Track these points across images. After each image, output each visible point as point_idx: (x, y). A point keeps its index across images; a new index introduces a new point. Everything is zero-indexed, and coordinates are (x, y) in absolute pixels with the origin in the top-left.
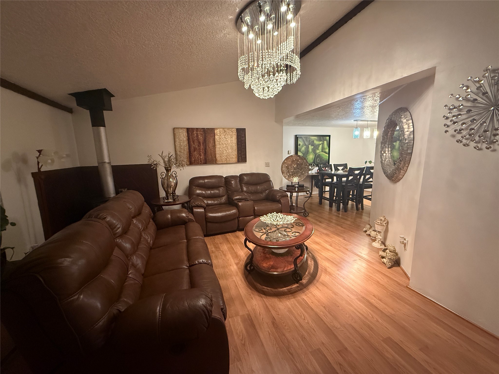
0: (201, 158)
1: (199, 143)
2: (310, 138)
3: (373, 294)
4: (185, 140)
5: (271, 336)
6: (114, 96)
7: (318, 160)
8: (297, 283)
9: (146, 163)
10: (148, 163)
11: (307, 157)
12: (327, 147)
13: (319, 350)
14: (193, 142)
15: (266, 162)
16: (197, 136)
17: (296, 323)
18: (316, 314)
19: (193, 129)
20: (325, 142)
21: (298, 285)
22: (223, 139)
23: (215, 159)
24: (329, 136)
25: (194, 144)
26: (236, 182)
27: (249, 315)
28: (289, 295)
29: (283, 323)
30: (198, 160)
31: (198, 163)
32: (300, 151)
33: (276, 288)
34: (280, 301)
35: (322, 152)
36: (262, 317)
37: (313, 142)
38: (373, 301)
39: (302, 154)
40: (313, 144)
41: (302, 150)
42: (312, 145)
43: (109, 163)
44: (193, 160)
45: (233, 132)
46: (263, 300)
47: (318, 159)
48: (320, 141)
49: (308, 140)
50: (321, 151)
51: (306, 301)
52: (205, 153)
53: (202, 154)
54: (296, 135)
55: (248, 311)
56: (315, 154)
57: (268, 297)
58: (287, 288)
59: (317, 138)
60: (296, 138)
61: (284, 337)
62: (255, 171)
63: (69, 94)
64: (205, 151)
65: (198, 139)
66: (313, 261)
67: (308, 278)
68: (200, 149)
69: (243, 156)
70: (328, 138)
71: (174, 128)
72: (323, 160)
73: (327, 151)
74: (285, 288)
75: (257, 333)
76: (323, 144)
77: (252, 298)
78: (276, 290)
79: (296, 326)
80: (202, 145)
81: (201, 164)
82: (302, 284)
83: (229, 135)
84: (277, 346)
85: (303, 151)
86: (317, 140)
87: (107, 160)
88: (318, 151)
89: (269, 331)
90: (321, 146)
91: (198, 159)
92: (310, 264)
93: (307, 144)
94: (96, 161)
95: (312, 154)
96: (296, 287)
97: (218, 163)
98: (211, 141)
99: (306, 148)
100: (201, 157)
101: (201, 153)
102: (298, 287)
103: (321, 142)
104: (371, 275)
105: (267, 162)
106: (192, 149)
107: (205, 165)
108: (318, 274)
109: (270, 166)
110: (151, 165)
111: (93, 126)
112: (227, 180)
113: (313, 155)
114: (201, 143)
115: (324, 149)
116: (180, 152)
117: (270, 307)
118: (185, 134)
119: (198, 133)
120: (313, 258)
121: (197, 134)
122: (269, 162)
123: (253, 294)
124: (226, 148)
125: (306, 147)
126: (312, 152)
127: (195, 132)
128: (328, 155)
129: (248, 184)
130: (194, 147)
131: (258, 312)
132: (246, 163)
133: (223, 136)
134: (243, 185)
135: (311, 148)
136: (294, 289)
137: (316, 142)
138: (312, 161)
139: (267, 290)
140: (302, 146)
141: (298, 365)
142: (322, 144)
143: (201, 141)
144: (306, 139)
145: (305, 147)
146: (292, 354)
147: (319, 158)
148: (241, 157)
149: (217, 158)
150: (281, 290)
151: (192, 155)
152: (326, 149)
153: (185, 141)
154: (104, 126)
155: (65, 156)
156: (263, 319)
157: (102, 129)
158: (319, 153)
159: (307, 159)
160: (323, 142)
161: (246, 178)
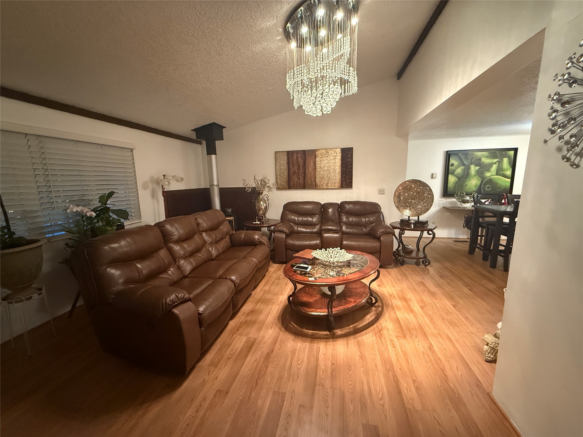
0: (299, 183)
1: (299, 166)
2: (473, 154)
3: (414, 379)
4: (285, 163)
5: (255, 362)
6: (225, 127)
7: (488, 188)
8: (329, 331)
9: (241, 186)
10: (243, 187)
11: (466, 183)
12: (509, 167)
13: (284, 394)
14: (293, 165)
15: (379, 188)
16: (297, 159)
17: (288, 363)
18: (317, 366)
19: (293, 152)
20: (506, 160)
21: (329, 333)
22: (324, 161)
23: (315, 184)
24: (516, 150)
25: (293, 167)
26: (333, 211)
27: (255, 340)
28: (308, 339)
29: (276, 358)
30: (297, 185)
31: (297, 187)
32: (453, 174)
33: (302, 328)
34: (294, 340)
35: (497, 174)
36: (264, 345)
37: (480, 159)
38: (405, 385)
39: (456, 179)
40: (478, 162)
41: (456, 173)
42: (476, 165)
43: (218, 185)
44: (292, 184)
45: (337, 152)
46: (280, 333)
47: (488, 186)
48: (494, 157)
49: (470, 157)
51: (319, 350)
52: (304, 178)
53: (301, 178)
54: (447, 152)
55: (258, 336)
56: (483, 178)
57: (287, 333)
58: (313, 332)
59: (488, 154)
60: (448, 155)
61: (265, 369)
62: (362, 199)
63: (192, 130)
64: (305, 175)
65: (297, 162)
66: (373, 317)
67: (348, 331)
68: (299, 173)
69: (347, 181)
70: (512, 153)
71: (275, 152)
72: (499, 188)
73: (509, 173)
74: (311, 331)
75: (247, 356)
76: (500, 162)
77: (271, 328)
78: (301, 329)
79: (285, 366)
80: (301, 168)
81: (299, 188)
82: (334, 333)
83: (331, 156)
84: (252, 372)
85: (458, 174)
86: (487, 157)
87: (215, 183)
88: (488, 174)
89: (258, 359)
90: (495, 167)
91: (297, 183)
92: (366, 319)
93: (466, 163)
94: (209, 183)
95: (475, 178)
96: (324, 334)
97: (319, 188)
98: (311, 164)
99: (464, 170)
100: (300, 181)
101: (300, 176)
102: (326, 335)
103: (496, 160)
104: (442, 358)
105: (381, 189)
106: (292, 172)
107: (304, 190)
108: (364, 331)
109: (385, 194)
110: (245, 188)
111: (207, 154)
112: (324, 207)
113: (478, 180)
114: (301, 166)
115: (502, 170)
116: (280, 175)
117: (279, 341)
118: (286, 157)
119: (298, 155)
120: (378, 314)
121: (297, 157)
122: (384, 189)
123: (276, 324)
124: (328, 170)
125: (465, 168)
126: (475, 175)
127: (295, 155)
128: (510, 180)
129: (350, 213)
130: (293, 170)
131: (265, 341)
132: (352, 189)
133: (325, 158)
134: (343, 214)
135: (473, 169)
136: (319, 335)
137: (486, 161)
138: (474, 189)
139: (292, 326)
140: (458, 167)
141: (253, 394)
142: (497, 163)
143: (301, 164)
144: (466, 155)
145: (463, 167)
146: (257, 384)
147: (490, 185)
148: (346, 181)
149: (317, 182)
150: (306, 331)
151: (291, 179)
152: (507, 170)
153: (285, 165)
154: (216, 154)
155: (180, 179)
156: (263, 348)
157: (213, 156)
158: (491, 176)
159: (466, 185)
160: (500, 160)
161: (347, 206)
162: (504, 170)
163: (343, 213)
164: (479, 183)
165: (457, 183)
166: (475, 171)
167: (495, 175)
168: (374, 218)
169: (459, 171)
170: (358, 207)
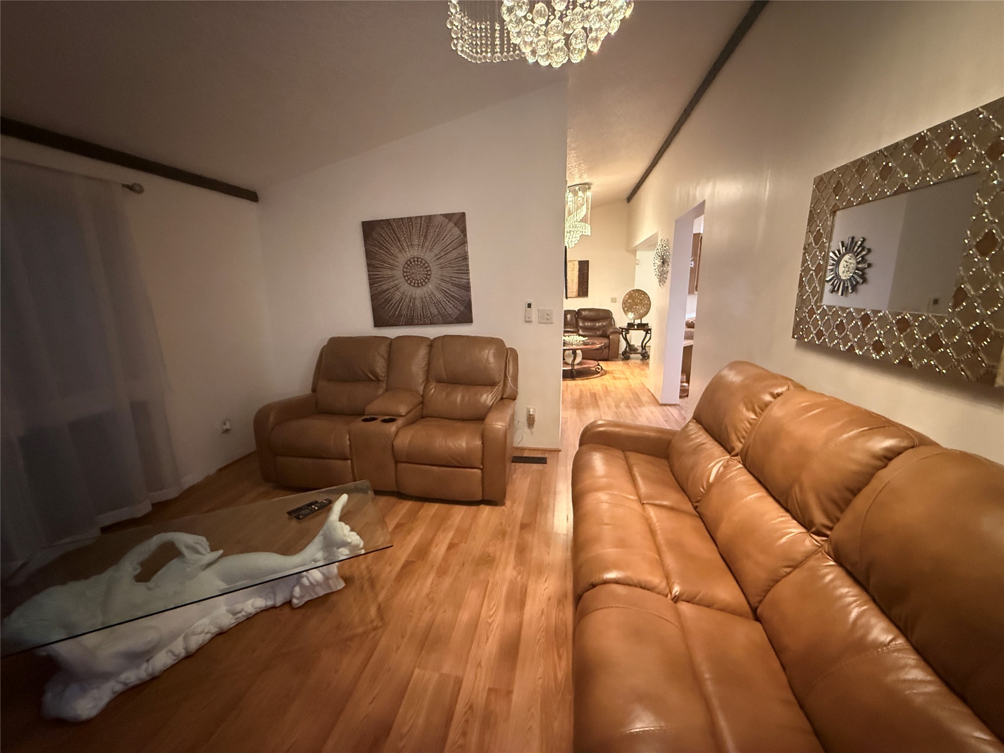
15: (612, 297)
45: (576, 264)
62: (597, 307)
69: (584, 290)
122: (615, 298)
129: (586, 319)
132: (588, 298)
161: (584, 313)
163: (580, 318)
168: (606, 322)
170: (592, 314)
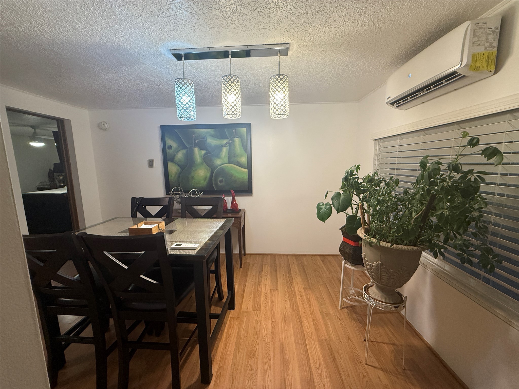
2: (194, 132)
7: (221, 181)
11: (192, 174)
12: (243, 152)
20: (237, 142)
32: (172, 160)
35: (230, 162)
37: (204, 140)
39: (178, 168)
41: (176, 159)
47: (220, 179)
48: (223, 137)
49: (191, 137)
50: (227, 161)
54: (162, 127)
56: (212, 168)
59: (214, 131)
60: (164, 132)
70: (245, 130)
72: (235, 181)
73: (244, 160)
76: (231, 145)
85: (180, 161)
86: (213, 136)
88: (218, 162)
90: (225, 150)
93: (188, 146)
95: (203, 167)
99: (186, 155)
103: (225, 142)
113: (207, 169)
115: (235, 156)
125: (187, 152)
126: (202, 163)
128: (246, 170)
135: (198, 154)
137: (213, 142)
138: (203, 183)
140: (177, 151)
142: (227, 145)
144: (186, 134)
145: (184, 151)
147: (222, 177)
152: (242, 156)
158: (222, 165)
159: (193, 178)
160: (231, 141)
162: (237, 156)
164: (209, 175)
165: (180, 174)
166: (201, 157)
167: (227, 163)
169: (180, 155)
